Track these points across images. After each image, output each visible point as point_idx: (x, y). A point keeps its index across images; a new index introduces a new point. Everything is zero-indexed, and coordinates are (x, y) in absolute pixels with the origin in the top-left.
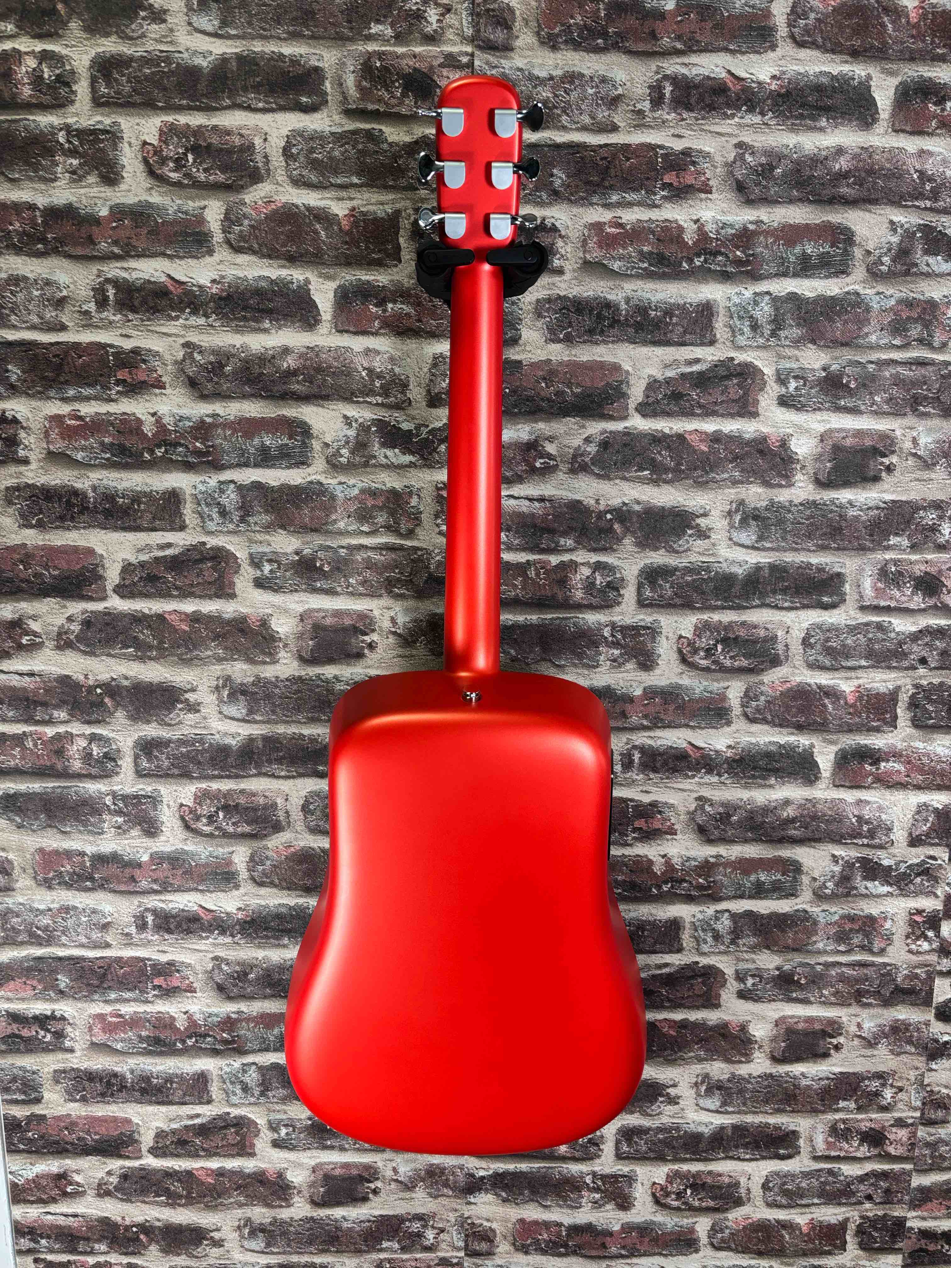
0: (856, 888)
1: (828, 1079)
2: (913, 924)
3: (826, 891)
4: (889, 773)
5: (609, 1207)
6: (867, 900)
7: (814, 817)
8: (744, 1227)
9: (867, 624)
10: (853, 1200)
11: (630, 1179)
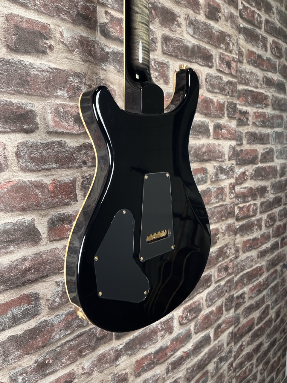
0: (219, 178)
1: (217, 251)
2: (230, 188)
3: (213, 180)
4: (224, 134)
5: (166, 335)
6: (221, 182)
7: (210, 151)
8: (203, 320)
9: (218, 76)
10: (224, 294)
11: (172, 319)
